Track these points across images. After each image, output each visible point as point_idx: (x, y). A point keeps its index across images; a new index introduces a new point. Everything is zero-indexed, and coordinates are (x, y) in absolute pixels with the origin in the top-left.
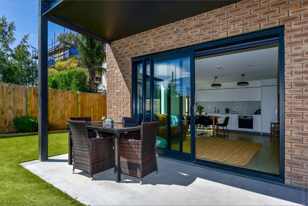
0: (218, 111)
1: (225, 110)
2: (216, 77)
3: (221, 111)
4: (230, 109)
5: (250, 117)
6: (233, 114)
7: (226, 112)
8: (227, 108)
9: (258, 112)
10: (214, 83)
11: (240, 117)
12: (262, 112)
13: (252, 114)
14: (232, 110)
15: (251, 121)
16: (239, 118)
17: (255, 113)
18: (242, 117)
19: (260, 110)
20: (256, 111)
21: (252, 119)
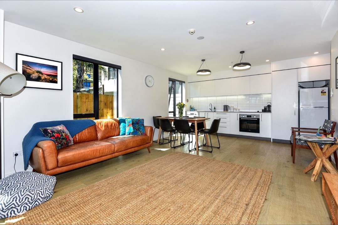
0: (215, 108)
1: (223, 107)
2: (203, 60)
3: (219, 109)
4: (229, 106)
5: (255, 117)
6: (233, 112)
7: (224, 110)
8: (226, 104)
9: (267, 109)
10: (201, 69)
11: (242, 117)
12: (272, 109)
13: (258, 112)
14: (232, 108)
15: (257, 121)
16: (240, 118)
17: (263, 110)
18: (244, 117)
19: (269, 106)
20: (265, 108)
21: (259, 119)
